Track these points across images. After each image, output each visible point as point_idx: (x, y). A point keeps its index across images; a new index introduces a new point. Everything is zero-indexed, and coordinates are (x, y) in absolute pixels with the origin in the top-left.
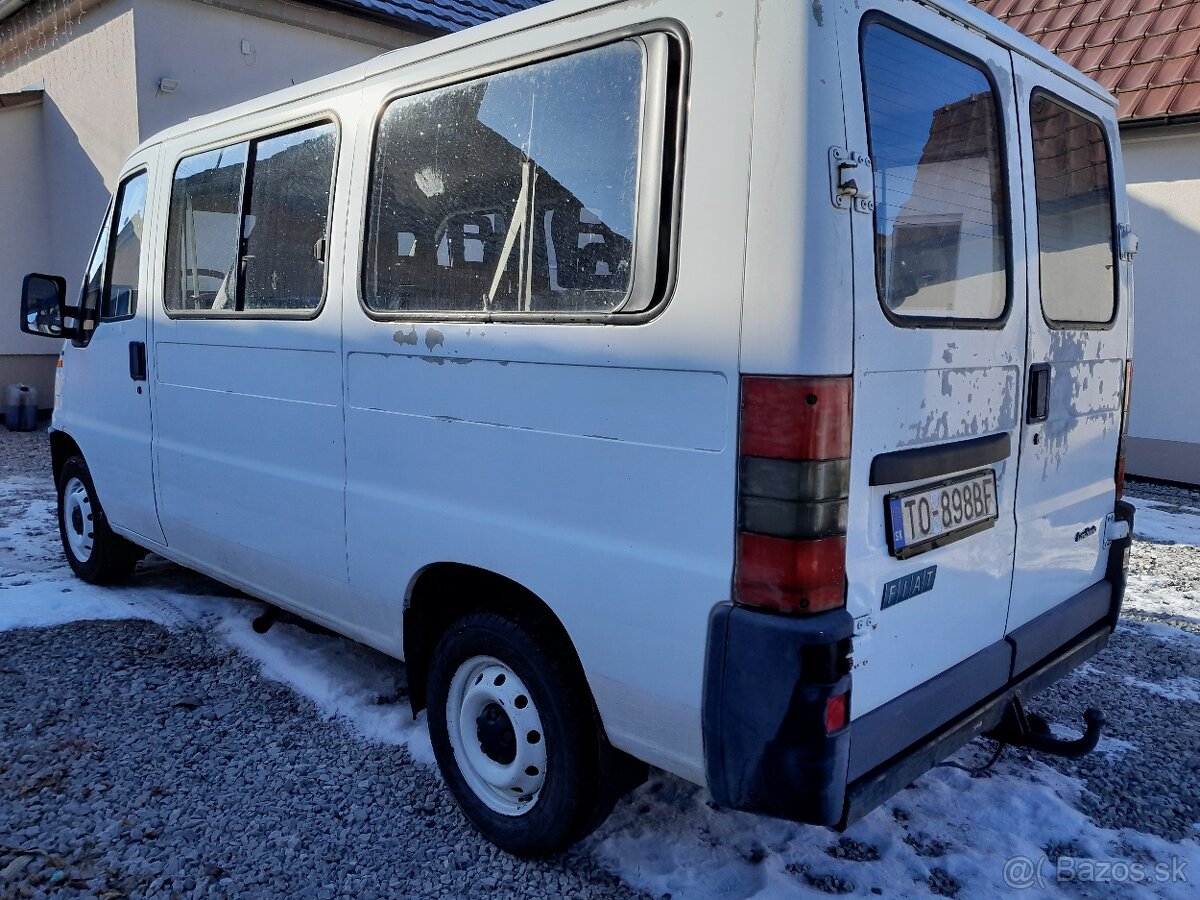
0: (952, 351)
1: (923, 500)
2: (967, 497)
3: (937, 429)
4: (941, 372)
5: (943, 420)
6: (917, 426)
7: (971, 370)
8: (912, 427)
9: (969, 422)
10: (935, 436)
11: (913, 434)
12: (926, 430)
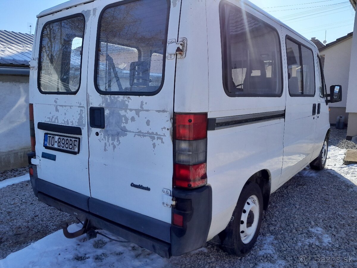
0: (57, 100)
1: (53, 137)
2: (67, 142)
3: (55, 120)
4: (55, 106)
5: (57, 118)
6: (49, 118)
7: (65, 106)
8: (48, 118)
9: (66, 120)
10: (54, 122)
11: (48, 120)
12: (52, 119)
